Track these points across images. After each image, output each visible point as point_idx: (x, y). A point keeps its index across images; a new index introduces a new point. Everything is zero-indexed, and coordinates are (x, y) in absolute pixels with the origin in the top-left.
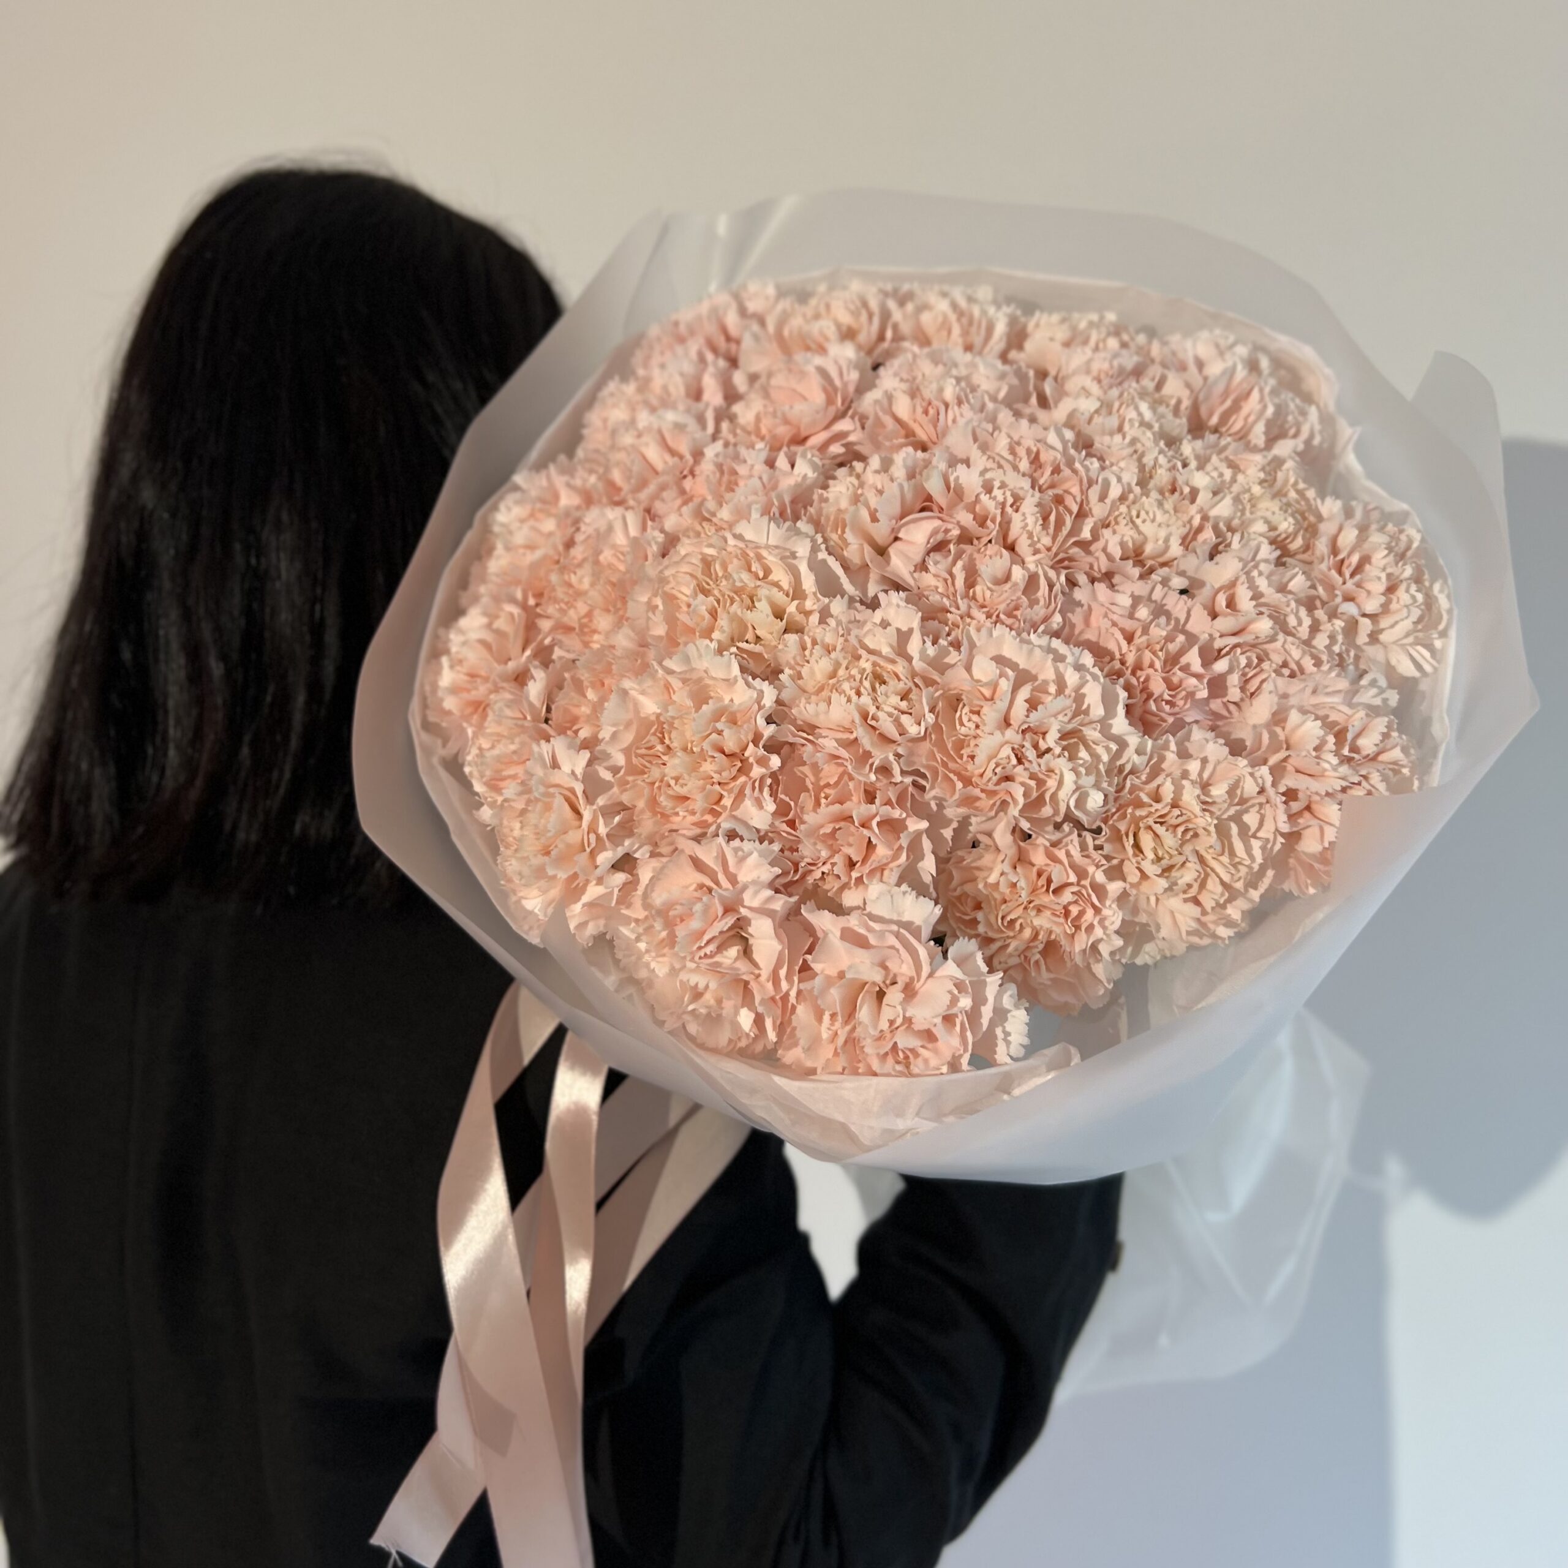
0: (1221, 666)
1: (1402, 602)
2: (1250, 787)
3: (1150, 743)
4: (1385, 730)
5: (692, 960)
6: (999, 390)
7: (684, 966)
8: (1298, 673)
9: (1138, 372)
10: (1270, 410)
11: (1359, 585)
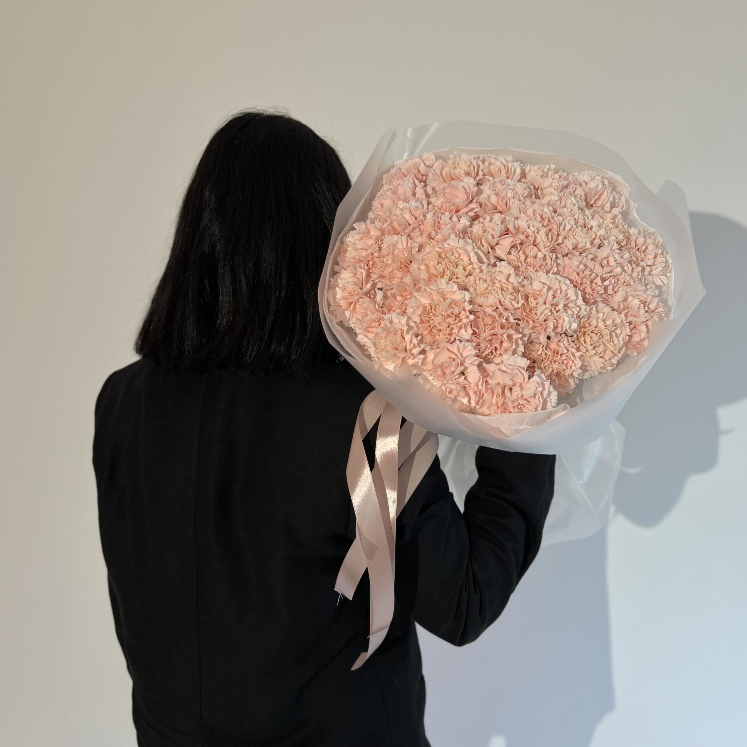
0: (606, 283)
1: (659, 261)
2: (618, 321)
3: (588, 308)
4: (658, 302)
5: (451, 380)
6: (524, 194)
7: (448, 383)
8: (629, 285)
9: (567, 187)
10: (611, 199)
11: (645, 256)
